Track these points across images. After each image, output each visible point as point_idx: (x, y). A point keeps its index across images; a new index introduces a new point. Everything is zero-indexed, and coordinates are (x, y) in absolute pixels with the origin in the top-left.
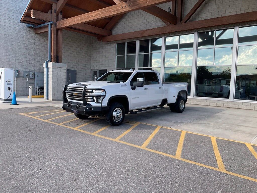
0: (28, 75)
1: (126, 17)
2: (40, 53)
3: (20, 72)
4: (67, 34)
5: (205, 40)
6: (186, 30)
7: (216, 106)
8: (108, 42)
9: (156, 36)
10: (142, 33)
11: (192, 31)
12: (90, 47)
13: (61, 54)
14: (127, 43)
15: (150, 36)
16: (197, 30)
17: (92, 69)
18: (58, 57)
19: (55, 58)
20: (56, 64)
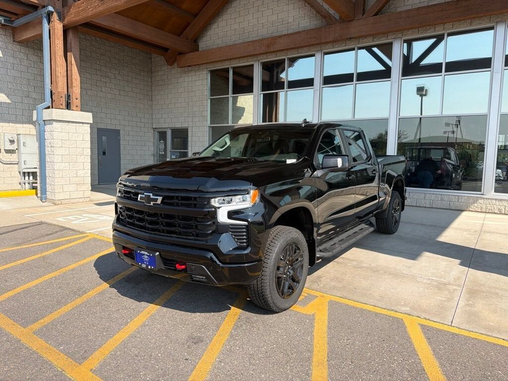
1: (229, 11)
2: (30, 90)
4: (94, 49)
6: (374, 36)
7: (447, 209)
8: (190, 68)
9: (300, 50)
10: (269, 43)
11: (389, 38)
12: (150, 80)
13: (76, 90)
14: (234, 68)
15: (286, 51)
16: (400, 35)
17: (155, 128)
18: (70, 95)
19: (62, 97)
20: (65, 114)
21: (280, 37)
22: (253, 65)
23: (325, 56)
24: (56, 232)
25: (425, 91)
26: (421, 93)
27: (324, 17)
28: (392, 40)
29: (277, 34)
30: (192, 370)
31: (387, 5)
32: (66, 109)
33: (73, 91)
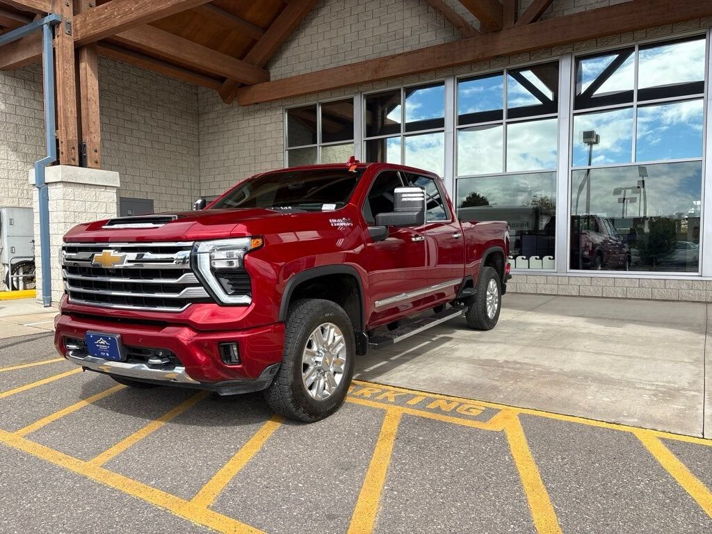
1: (314, 22)
2: (19, 141)
4: (113, 80)
6: (531, 52)
7: (649, 300)
8: (257, 107)
9: (422, 76)
10: (377, 66)
11: (554, 53)
12: (196, 126)
13: (94, 138)
14: (323, 105)
15: (401, 78)
16: (570, 50)
18: (85, 146)
19: (74, 148)
20: (79, 173)
21: (393, 57)
22: (351, 101)
23: (460, 84)
25: (594, 137)
26: (589, 140)
27: (459, 27)
28: (558, 58)
29: (387, 54)
30: (355, 502)
31: (550, 8)
32: (79, 166)
33: (91, 141)
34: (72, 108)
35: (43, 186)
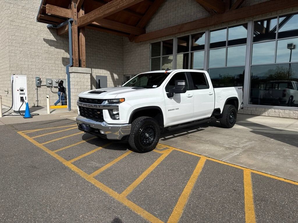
0: (50, 83)
1: (161, 11)
3: (41, 79)
4: (94, 36)
5: (259, 33)
6: (235, 20)
7: (278, 117)
8: (141, 43)
9: (197, 30)
10: (180, 27)
11: (245, 21)
12: (122, 50)
13: (83, 58)
14: (164, 42)
15: (190, 31)
16: (252, 19)
17: (125, 75)
18: (81, 60)
19: (77, 61)
20: (78, 69)
21: (186, 24)
22: (173, 39)
23: (211, 32)
24: (72, 123)
25: (293, 46)
27: (209, 12)
28: (247, 22)
29: (185, 22)
31: (244, 2)
32: (79, 67)
33: (82, 58)
34: (77, 48)
35: (68, 73)
